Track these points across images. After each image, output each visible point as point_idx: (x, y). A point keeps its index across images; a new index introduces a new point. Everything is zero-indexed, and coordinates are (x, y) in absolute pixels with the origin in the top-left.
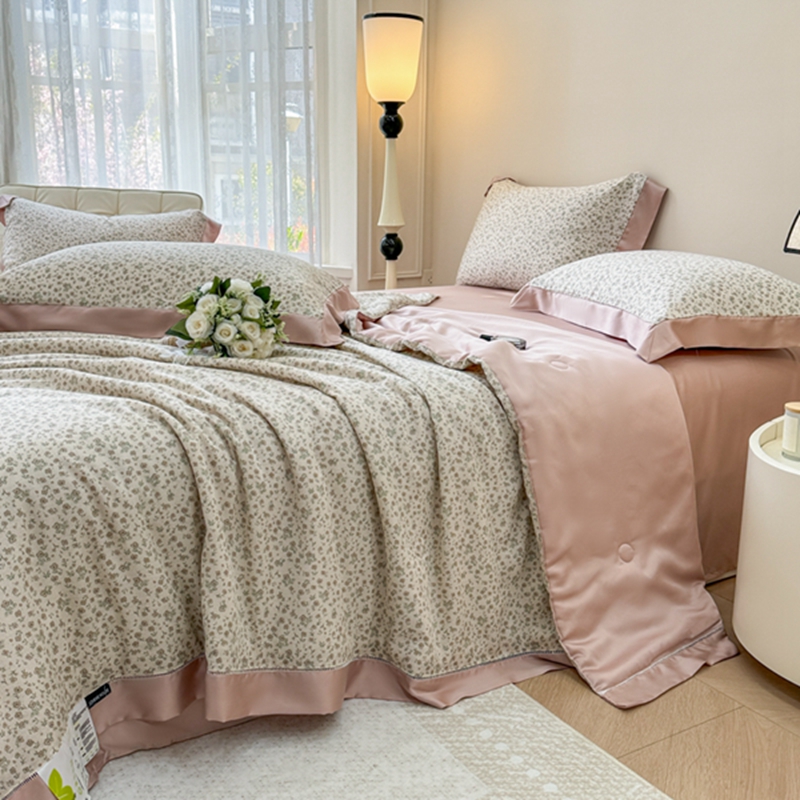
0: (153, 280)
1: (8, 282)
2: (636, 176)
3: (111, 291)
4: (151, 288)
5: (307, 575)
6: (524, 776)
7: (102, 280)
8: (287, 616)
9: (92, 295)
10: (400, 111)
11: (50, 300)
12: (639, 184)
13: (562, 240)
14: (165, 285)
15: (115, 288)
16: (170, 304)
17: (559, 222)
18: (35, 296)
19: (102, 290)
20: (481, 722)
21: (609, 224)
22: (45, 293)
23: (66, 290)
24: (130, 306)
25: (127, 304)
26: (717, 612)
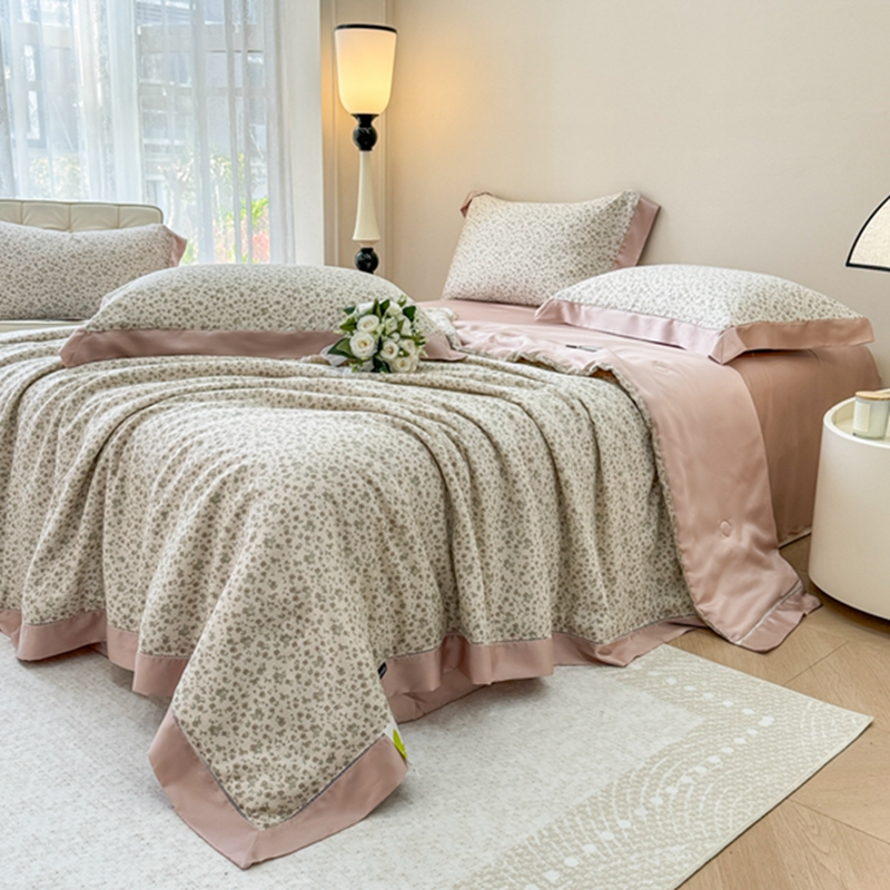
0: (272, 302)
1: (126, 308)
2: (629, 194)
3: (231, 315)
4: (271, 310)
5: (527, 558)
6: (723, 706)
7: (220, 304)
8: (511, 595)
9: (213, 318)
10: (373, 123)
11: (171, 324)
12: (633, 201)
13: (564, 254)
14: (284, 307)
15: (234, 311)
16: (291, 325)
17: (559, 237)
18: (156, 321)
19: (222, 313)
20: (661, 673)
21: (607, 239)
22: (165, 318)
23: (186, 314)
24: (252, 329)
25: (250, 326)
26: (795, 574)
